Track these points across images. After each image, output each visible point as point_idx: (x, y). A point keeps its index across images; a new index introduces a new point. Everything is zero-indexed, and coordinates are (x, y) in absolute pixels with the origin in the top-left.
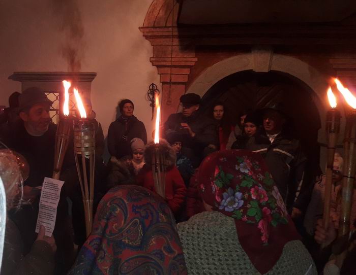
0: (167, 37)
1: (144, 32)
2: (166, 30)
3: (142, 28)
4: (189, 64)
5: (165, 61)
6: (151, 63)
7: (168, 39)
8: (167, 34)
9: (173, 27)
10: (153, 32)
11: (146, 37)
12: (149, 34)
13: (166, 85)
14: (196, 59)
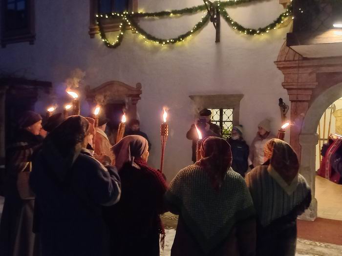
0: (295, 67)
1: (277, 65)
2: (294, 62)
3: (276, 62)
4: (311, 87)
5: (293, 85)
6: (283, 87)
7: (295, 69)
8: (294, 65)
9: (299, 60)
10: (284, 64)
11: (279, 68)
12: (282, 66)
13: (294, 103)
14: (317, 83)
